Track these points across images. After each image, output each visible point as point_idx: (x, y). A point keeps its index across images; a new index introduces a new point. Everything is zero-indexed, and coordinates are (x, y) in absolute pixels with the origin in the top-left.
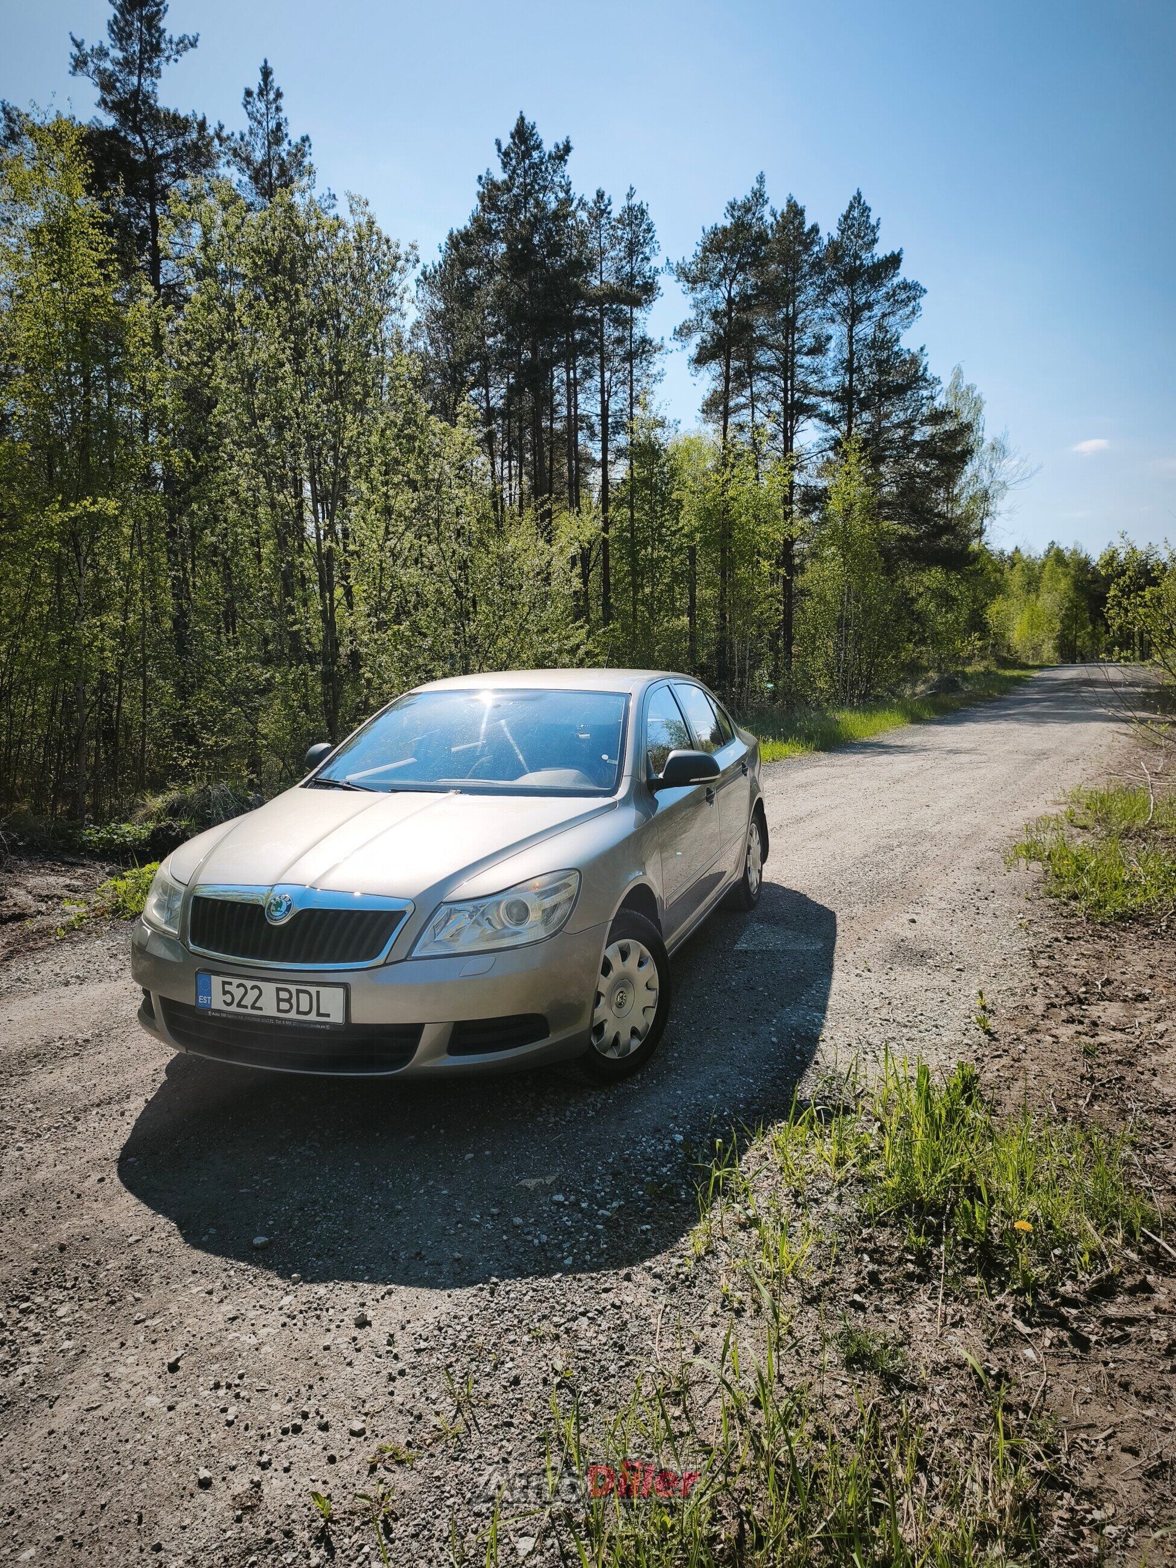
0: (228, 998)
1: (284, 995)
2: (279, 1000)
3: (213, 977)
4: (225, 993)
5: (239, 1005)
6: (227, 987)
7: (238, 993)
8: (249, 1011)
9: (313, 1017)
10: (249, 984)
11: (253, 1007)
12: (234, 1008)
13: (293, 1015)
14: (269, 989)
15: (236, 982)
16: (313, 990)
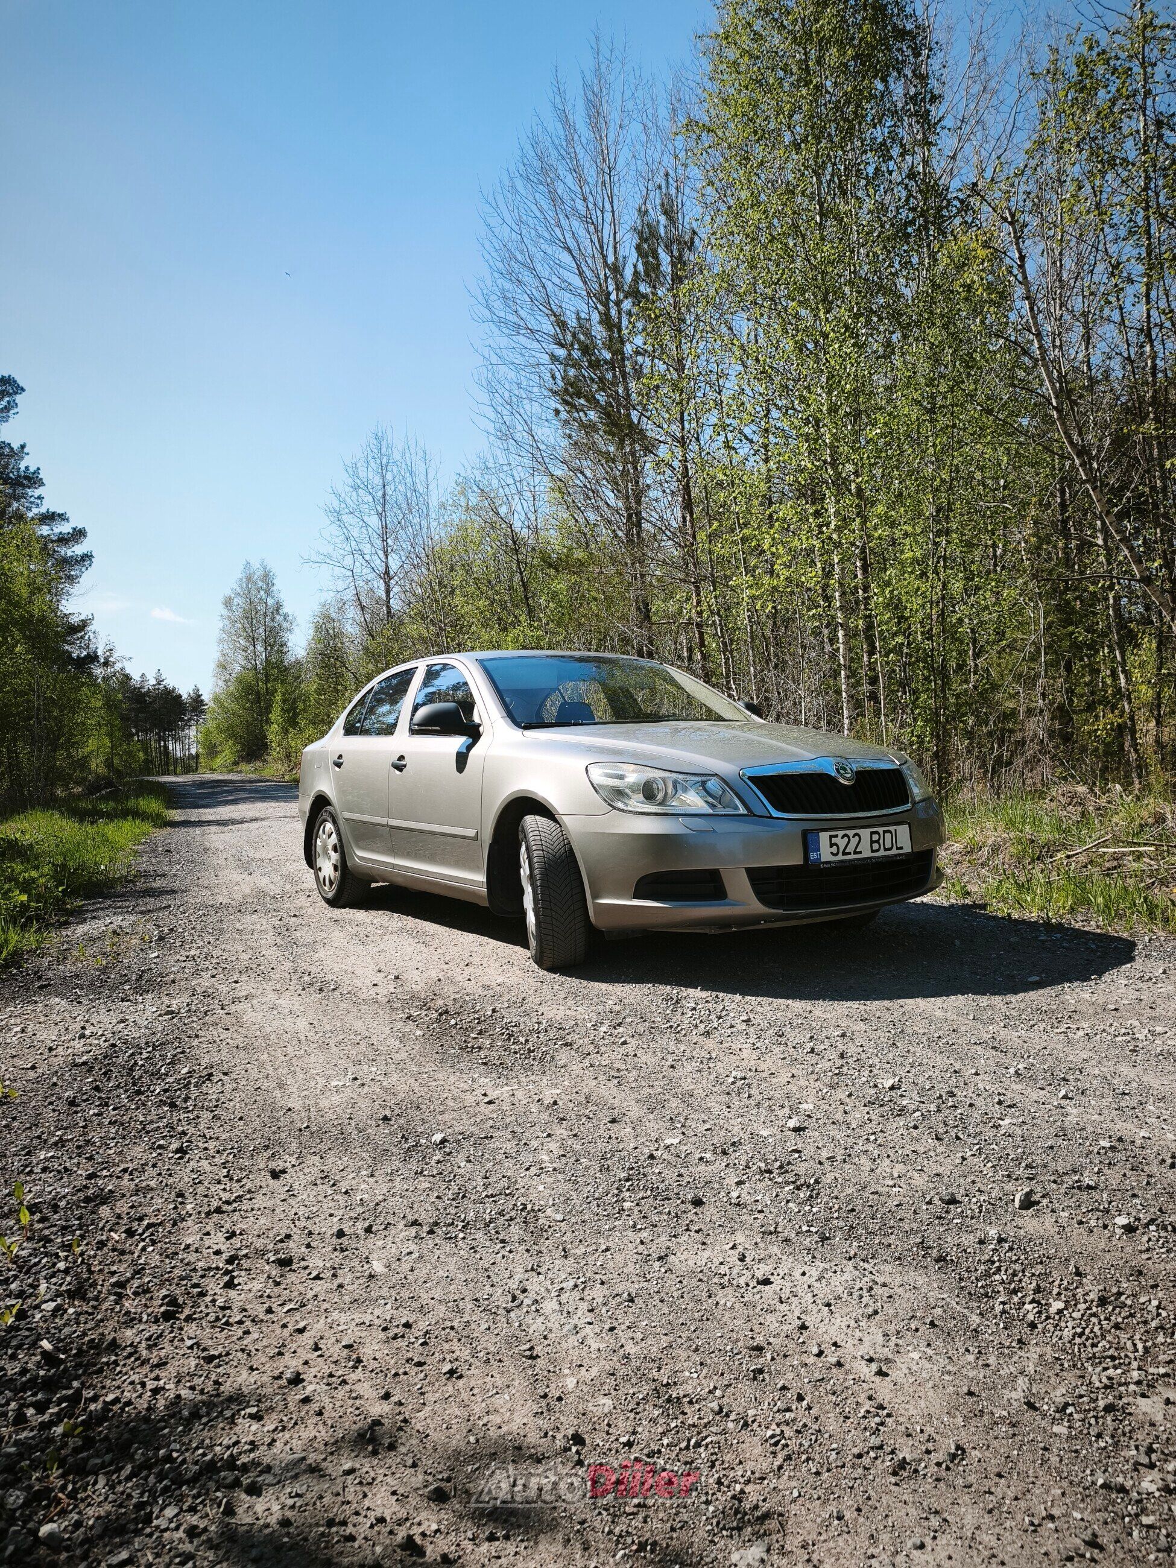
0: (834, 849)
1: (875, 837)
2: (872, 842)
3: (821, 834)
4: (832, 845)
5: (844, 853)
6: (834, 840)
7: (842, 843)
8: (853, 856)
9: (894, 851)
10: (851, 833)
11: (855, 852)
12: (840, 857)
13: (882, 853)
14: (865, 833)
15: (841, 833)
16: (892, 828)
